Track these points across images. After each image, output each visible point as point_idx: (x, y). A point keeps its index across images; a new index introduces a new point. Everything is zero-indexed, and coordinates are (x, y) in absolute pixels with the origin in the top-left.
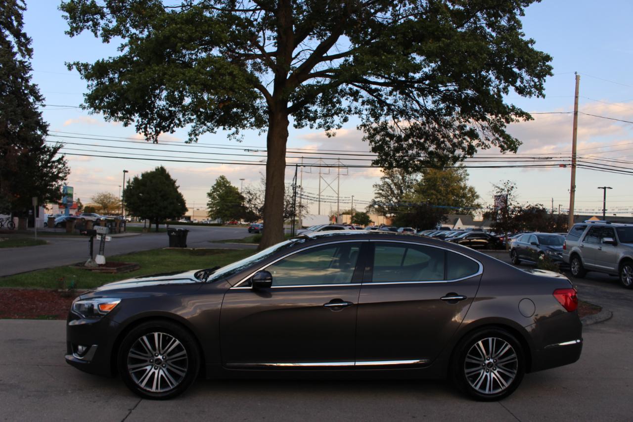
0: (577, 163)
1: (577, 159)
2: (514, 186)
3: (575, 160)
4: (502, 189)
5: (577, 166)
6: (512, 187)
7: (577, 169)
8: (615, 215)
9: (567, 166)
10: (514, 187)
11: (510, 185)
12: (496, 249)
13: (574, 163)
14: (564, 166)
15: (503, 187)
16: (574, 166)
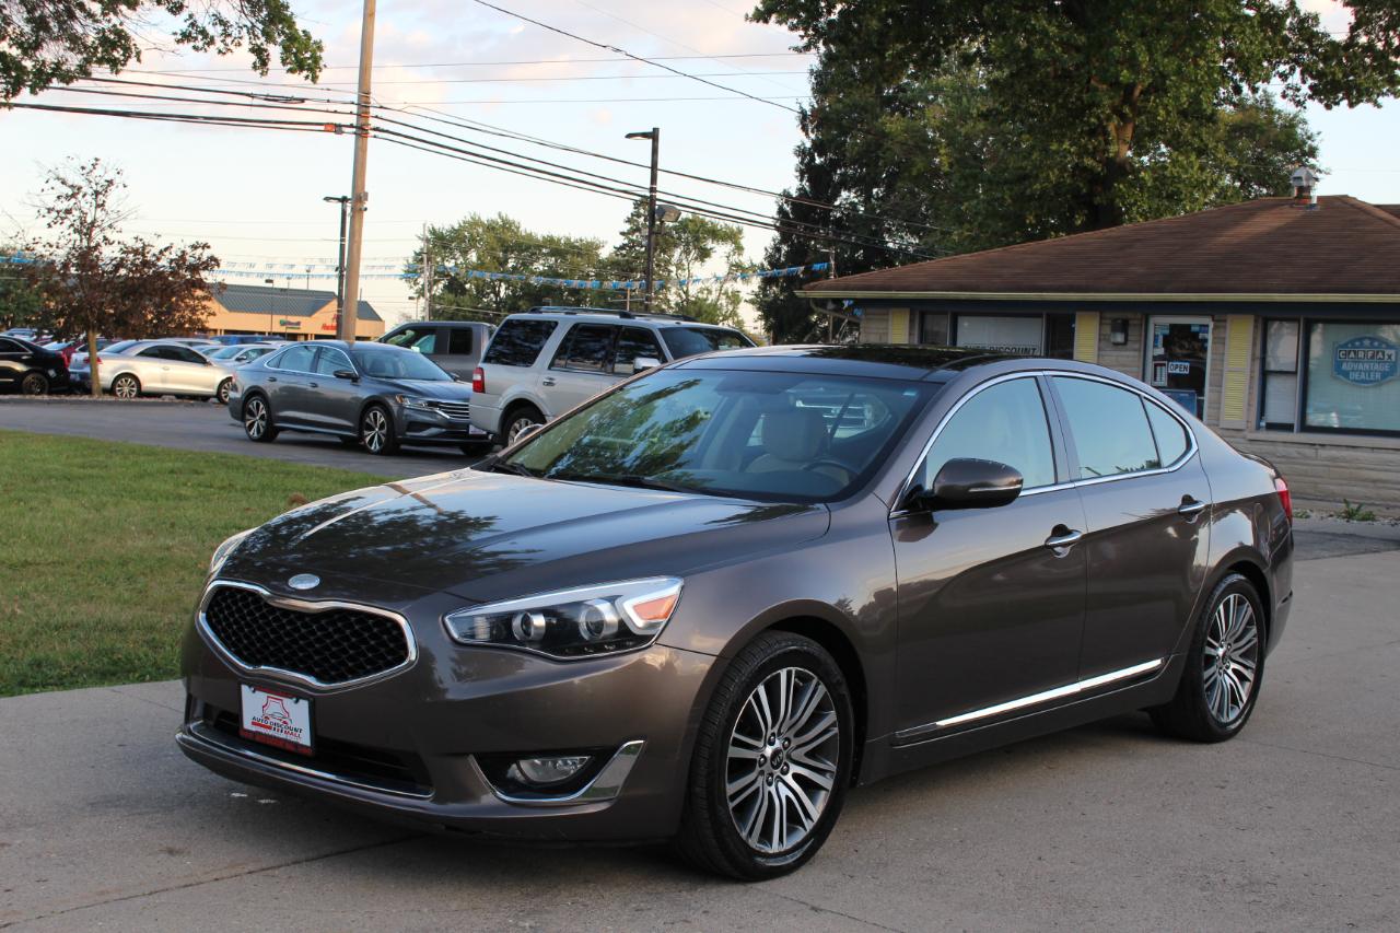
0: (373, 123)
1: (373, 112)
2: (118, 180)
3: (367, 113)
4: (72, 186)
5: (372, 133)
6: (110, 182)
7: (370, 141)
8: (271, 281)
9: (344, 129)
10: (116, 182)
11: (100, 175)
12: (58, 393)
13: (363, 121)
14: (337, 128)
15: (79, 181)
16: (361, 131)
